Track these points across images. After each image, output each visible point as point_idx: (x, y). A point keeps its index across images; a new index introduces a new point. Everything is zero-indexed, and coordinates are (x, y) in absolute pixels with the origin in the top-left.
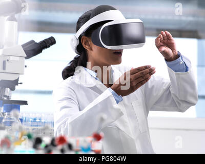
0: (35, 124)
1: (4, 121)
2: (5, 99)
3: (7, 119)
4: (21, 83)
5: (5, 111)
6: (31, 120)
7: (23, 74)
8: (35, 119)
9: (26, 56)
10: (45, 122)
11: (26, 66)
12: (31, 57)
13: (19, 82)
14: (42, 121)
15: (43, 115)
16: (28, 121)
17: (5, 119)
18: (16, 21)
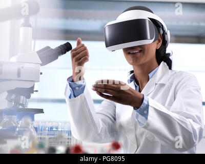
0: (52, 133)
1: (17, 129)
2: (21, 107)
3: (20, 127)
4: (37, 91)
5: (18, 120)
6: (47, 129)
7: (39, 81)
8: (52, 128)
9: (41, 63)
10: (62, 131)
11: (41, 73)
12: (47, 63)
13: (35, 90)
14: (59, 130)
15: (60, 124)
16: (45, 130)
17: (19, 128)
18: (31, 27)
